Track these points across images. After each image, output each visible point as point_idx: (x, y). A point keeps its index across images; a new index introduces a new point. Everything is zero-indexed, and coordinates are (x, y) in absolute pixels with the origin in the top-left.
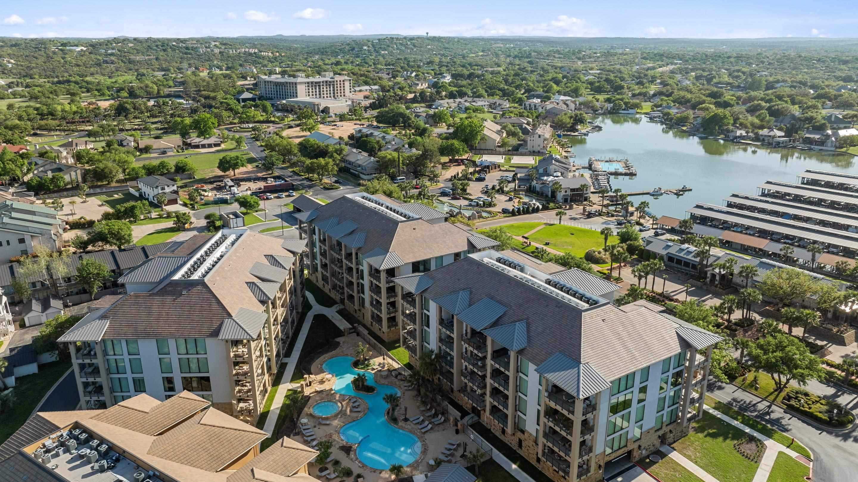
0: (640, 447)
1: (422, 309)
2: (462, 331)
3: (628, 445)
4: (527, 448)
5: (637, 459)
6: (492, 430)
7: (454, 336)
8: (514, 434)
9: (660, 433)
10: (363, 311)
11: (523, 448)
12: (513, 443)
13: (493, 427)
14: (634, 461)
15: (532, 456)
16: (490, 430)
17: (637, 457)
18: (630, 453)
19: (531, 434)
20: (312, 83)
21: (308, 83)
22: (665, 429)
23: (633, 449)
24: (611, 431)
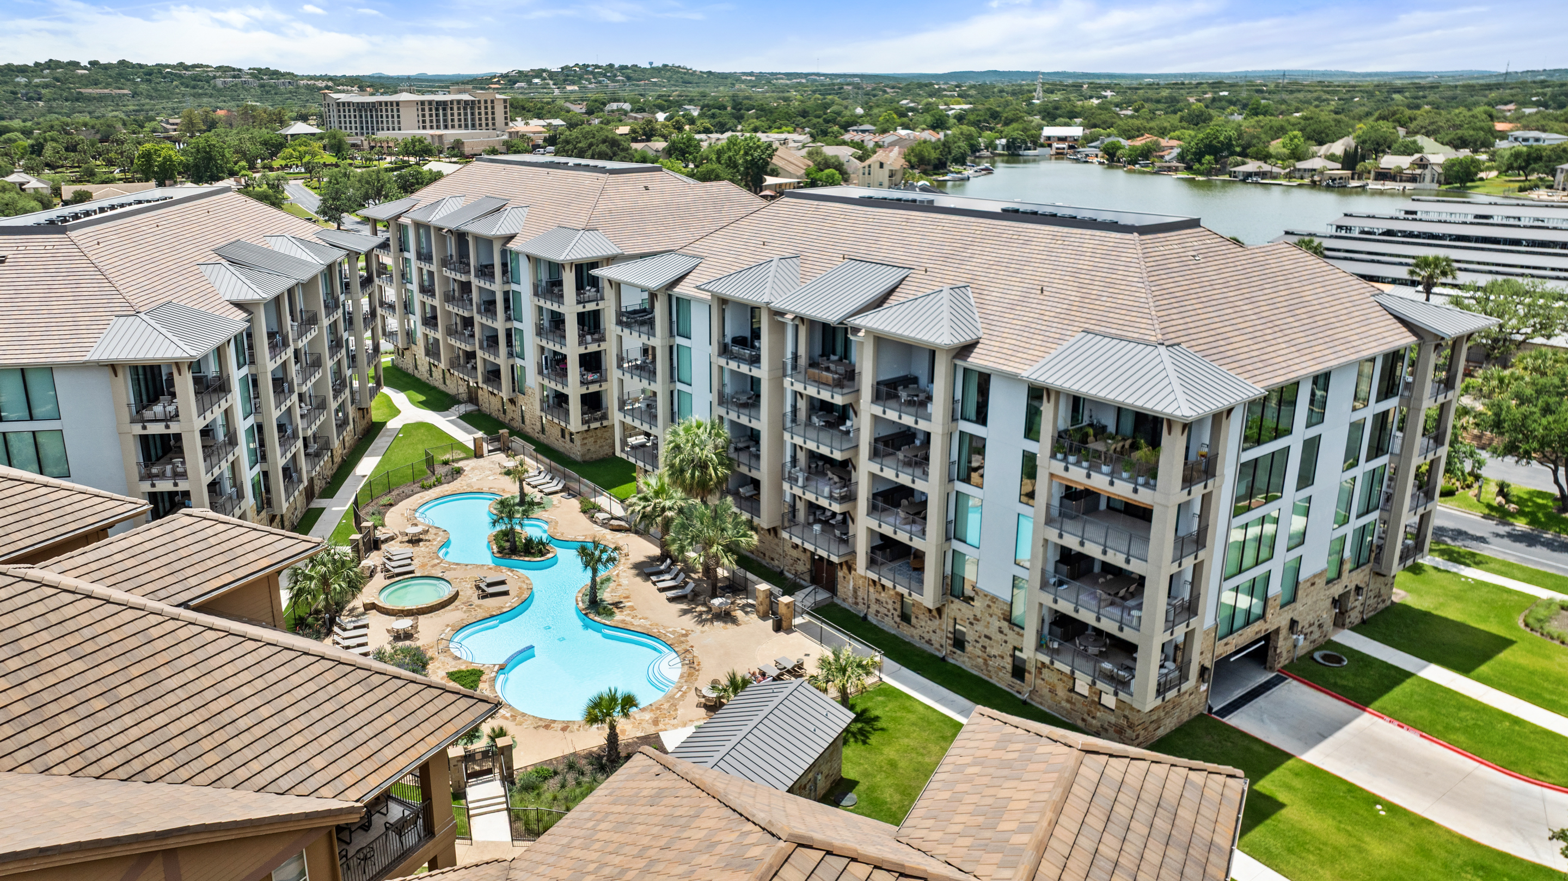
0: (1293, 623)
1: (671, 335)
2: (783, 354)
3: (1269, 616)
4: (984, 641)
5: (1283, 661)
6: (871, 618)
7: (762, 372)
8: (939, 611)
9: (1337, 590)
10: (521, 399)
11: (969, 648)
12: (935, 639)
13: (874, 607)
14: (1278, 666)
15: (998, 662)
16: (865, 618)
17: (1285, 654)
18: (1269, 638)
19: (994, 599)
20: (430, 103)
21: (423, 103)
22: (1350, 580)
23: (1277, 631)
24: (1232, 568)
